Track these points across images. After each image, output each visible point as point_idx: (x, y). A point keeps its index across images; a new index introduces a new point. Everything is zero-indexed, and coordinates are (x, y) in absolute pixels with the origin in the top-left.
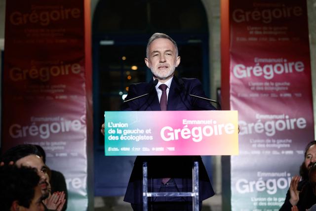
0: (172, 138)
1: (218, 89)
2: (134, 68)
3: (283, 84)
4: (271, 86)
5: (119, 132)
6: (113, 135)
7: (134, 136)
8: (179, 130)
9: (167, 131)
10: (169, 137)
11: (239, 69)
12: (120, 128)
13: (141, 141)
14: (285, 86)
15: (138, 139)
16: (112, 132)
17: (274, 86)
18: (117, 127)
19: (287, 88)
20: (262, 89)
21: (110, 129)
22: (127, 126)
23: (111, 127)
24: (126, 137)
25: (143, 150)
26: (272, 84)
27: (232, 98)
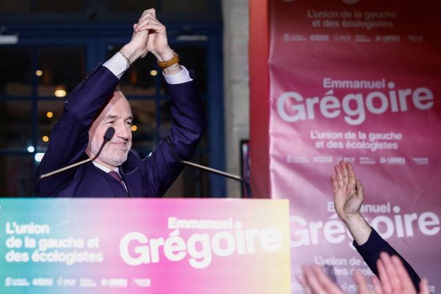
0: (145, 259)
1: (243, 142)
2: (60, 93)
3: (385, 136)
4: (361, 141)
5: (30, 243)
6: (16, 250)
7: (62, 254)
8: (160, 241)
9: (134, 244)
10: (138, 256)
11: (289, 103)
12: (31, 236)
13: (76, 264)
14: (392, 141)
15: (70, 259)
16: (13, 243)
17: (367, 140)
18: (25, 232)
19: (395, 146)
20: (341, 145)
21: (9, 236)
22: (48, 232)
23: (12, 232)
24: (44, 254)
25: (82, 285)
26: (363, 136)
27: (273, 165)
